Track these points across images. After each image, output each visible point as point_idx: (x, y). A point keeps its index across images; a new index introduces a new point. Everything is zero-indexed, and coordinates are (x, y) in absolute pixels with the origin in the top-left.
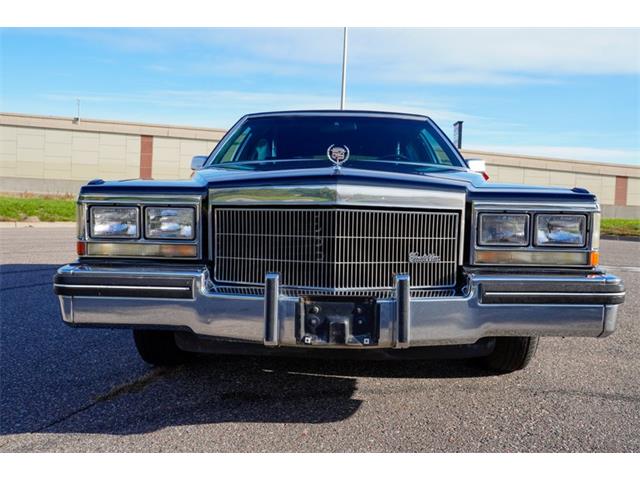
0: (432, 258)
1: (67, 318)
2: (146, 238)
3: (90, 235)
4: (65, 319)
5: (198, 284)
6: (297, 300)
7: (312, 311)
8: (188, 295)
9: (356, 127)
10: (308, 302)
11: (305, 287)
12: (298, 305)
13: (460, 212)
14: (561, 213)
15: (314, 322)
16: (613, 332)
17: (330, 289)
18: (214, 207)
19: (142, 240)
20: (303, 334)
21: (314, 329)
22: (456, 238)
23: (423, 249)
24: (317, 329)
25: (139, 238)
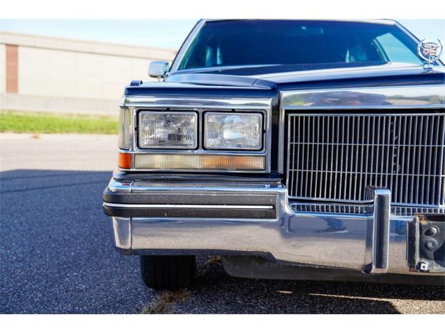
1: (121, 244)
2: (204, 149)
3: (138, 145)
4: (118, 244)
5: (282, 202)
6: (411, 220)
7: (429, 233)
8: (270, 215)
9: (322, 32)
10: (424, 223)
11: (406, 204)
12: (412, 225)
15: (430, 245)
17: (433, 205)
18: (287, 112)
19: (201, 151)
20: (418, 260)
21: (431, 254)
24: (435, 254)
25: (197, 149)
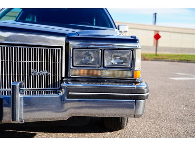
0: (46, 73)
13: (62, 47)
14: (118, 49)
16: (142, 115)
22: (60, 62)
23: (40, 68)
